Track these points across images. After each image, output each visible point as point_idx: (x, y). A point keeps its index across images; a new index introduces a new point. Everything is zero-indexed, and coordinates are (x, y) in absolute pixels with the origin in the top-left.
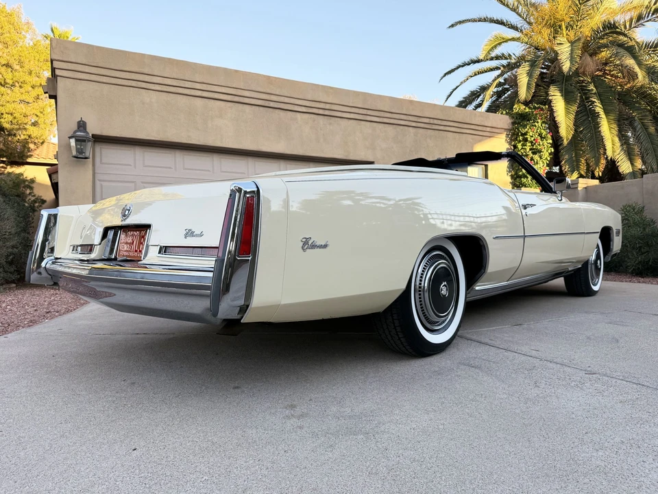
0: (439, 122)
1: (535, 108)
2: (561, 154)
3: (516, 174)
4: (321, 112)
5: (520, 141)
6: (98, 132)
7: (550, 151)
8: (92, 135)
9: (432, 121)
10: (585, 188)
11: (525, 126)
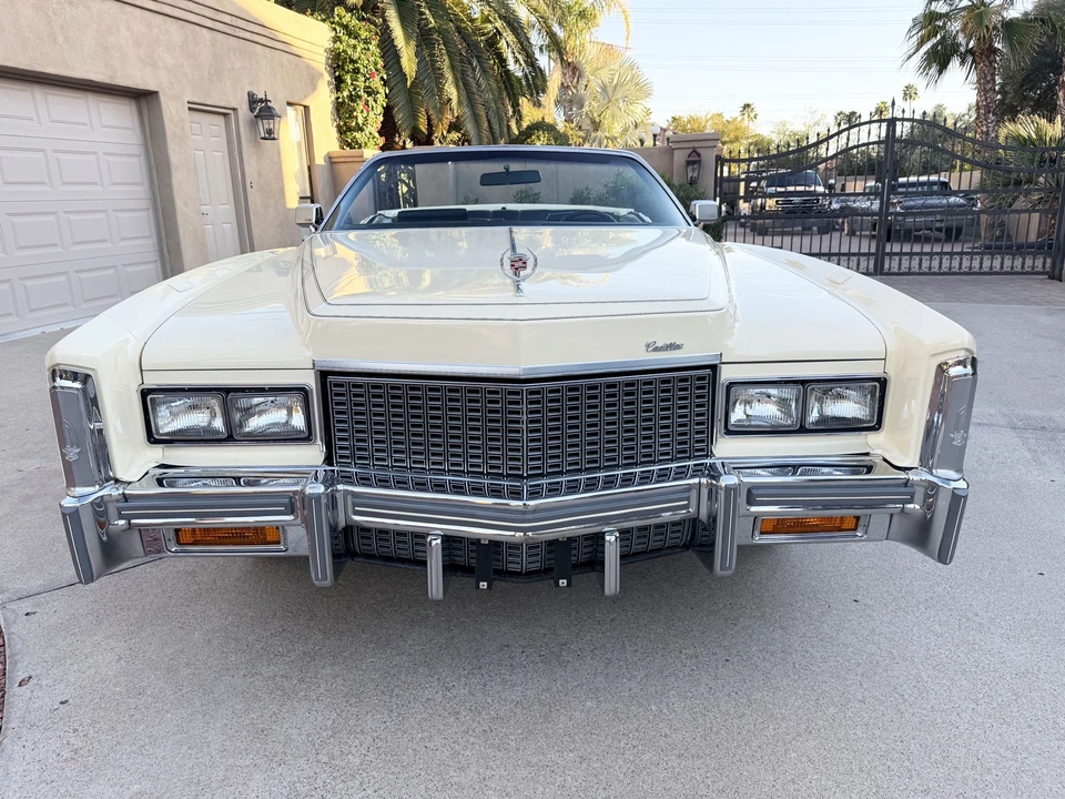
0: (245, 25)
3: (346, 124)
11: (355, 47)
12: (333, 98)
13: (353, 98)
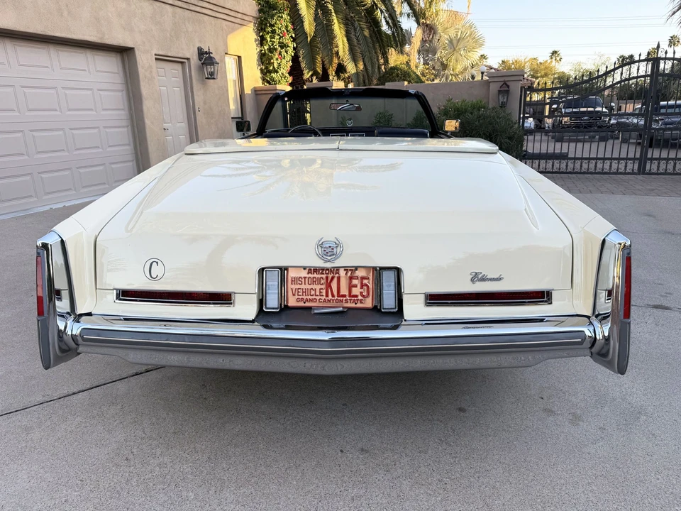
0: (196, 2)
5: (268, 33)
7: (293, 46)
9: (189, 1)
11: (273, 15)
12: (258, 50)
13: (271, 50)
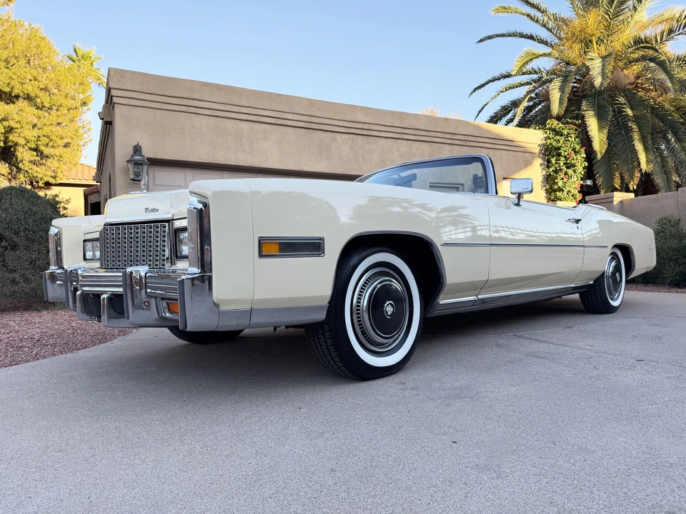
0: (473, 139)
1: (568, 123)
2: (594, 168)
3: (551, 188)
4: (359, 132)
5: (554, 156)
6: (151, 156)
7: (583, 166)
8: (147, 158)
9: (467, 138)
10: (621, 201)
11: (558, 141)
12: (544, 173)
13: (556, 171)
